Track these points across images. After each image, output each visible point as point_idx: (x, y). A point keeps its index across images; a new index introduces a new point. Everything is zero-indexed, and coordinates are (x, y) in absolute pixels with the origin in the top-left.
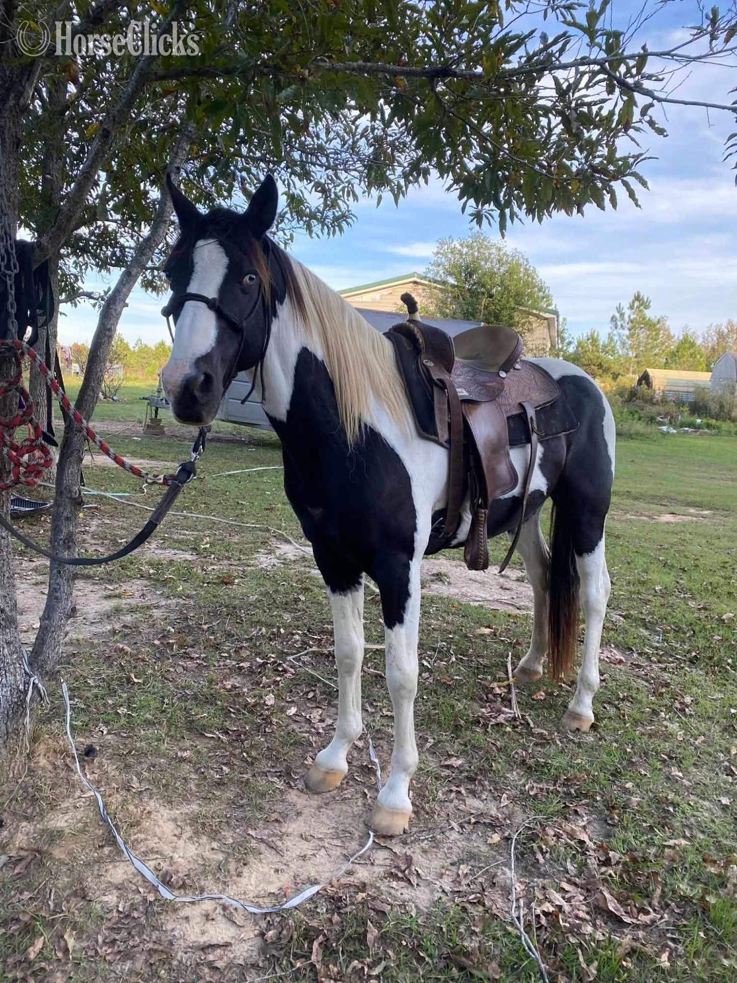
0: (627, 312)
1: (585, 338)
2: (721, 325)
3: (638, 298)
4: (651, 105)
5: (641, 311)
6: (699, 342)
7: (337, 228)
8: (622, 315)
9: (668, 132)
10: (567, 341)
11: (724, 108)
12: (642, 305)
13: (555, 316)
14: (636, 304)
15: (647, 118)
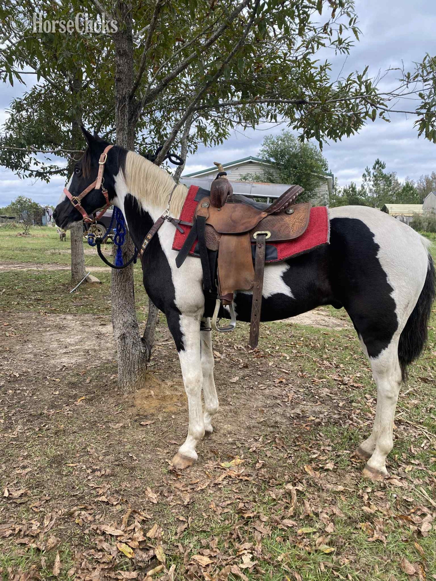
0: (372, 171)
1: (348, 188)
2: (428, 175)
3: (378, 162)
4: (384, 112)
5: (380, 170)
6: (415, 186)
7: (220, 141)
8: (369, 173)
9: (391, 120)
10: (338, 190)
11: (412, 113)
12: (380, 166)
13: (331, 177)
14: (377, 166)
15: (382, 117)
